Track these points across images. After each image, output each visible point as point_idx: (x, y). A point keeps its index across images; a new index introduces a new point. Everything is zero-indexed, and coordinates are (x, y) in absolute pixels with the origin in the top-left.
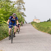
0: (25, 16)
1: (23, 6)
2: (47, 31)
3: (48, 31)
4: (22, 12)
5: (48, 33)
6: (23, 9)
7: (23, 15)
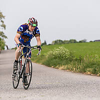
0: (6, 37)
1: (2, 21)
2: (41, 61)
3: (43, 61)
4: (1, 31)
5: (43, 64)
6: (2, 26)
7: (3, 36)
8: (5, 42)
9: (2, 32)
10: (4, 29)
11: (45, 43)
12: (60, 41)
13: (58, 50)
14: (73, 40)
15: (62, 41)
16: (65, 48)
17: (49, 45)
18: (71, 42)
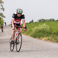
0: (5, 17)
1: (2, 5)
2: (29, 34)
3: (31, 34)
5: (31, 36)
7: (2, 16)
8: (4, 21)
9: (2, 13)
10: (3, 11)
11: (33, 21)
12: (43, 20)
13: (42, 26)
14: (52, 19)
15: (44, 20)
16: (47, 24)
17: (36, 22)
18: (51, 21)
